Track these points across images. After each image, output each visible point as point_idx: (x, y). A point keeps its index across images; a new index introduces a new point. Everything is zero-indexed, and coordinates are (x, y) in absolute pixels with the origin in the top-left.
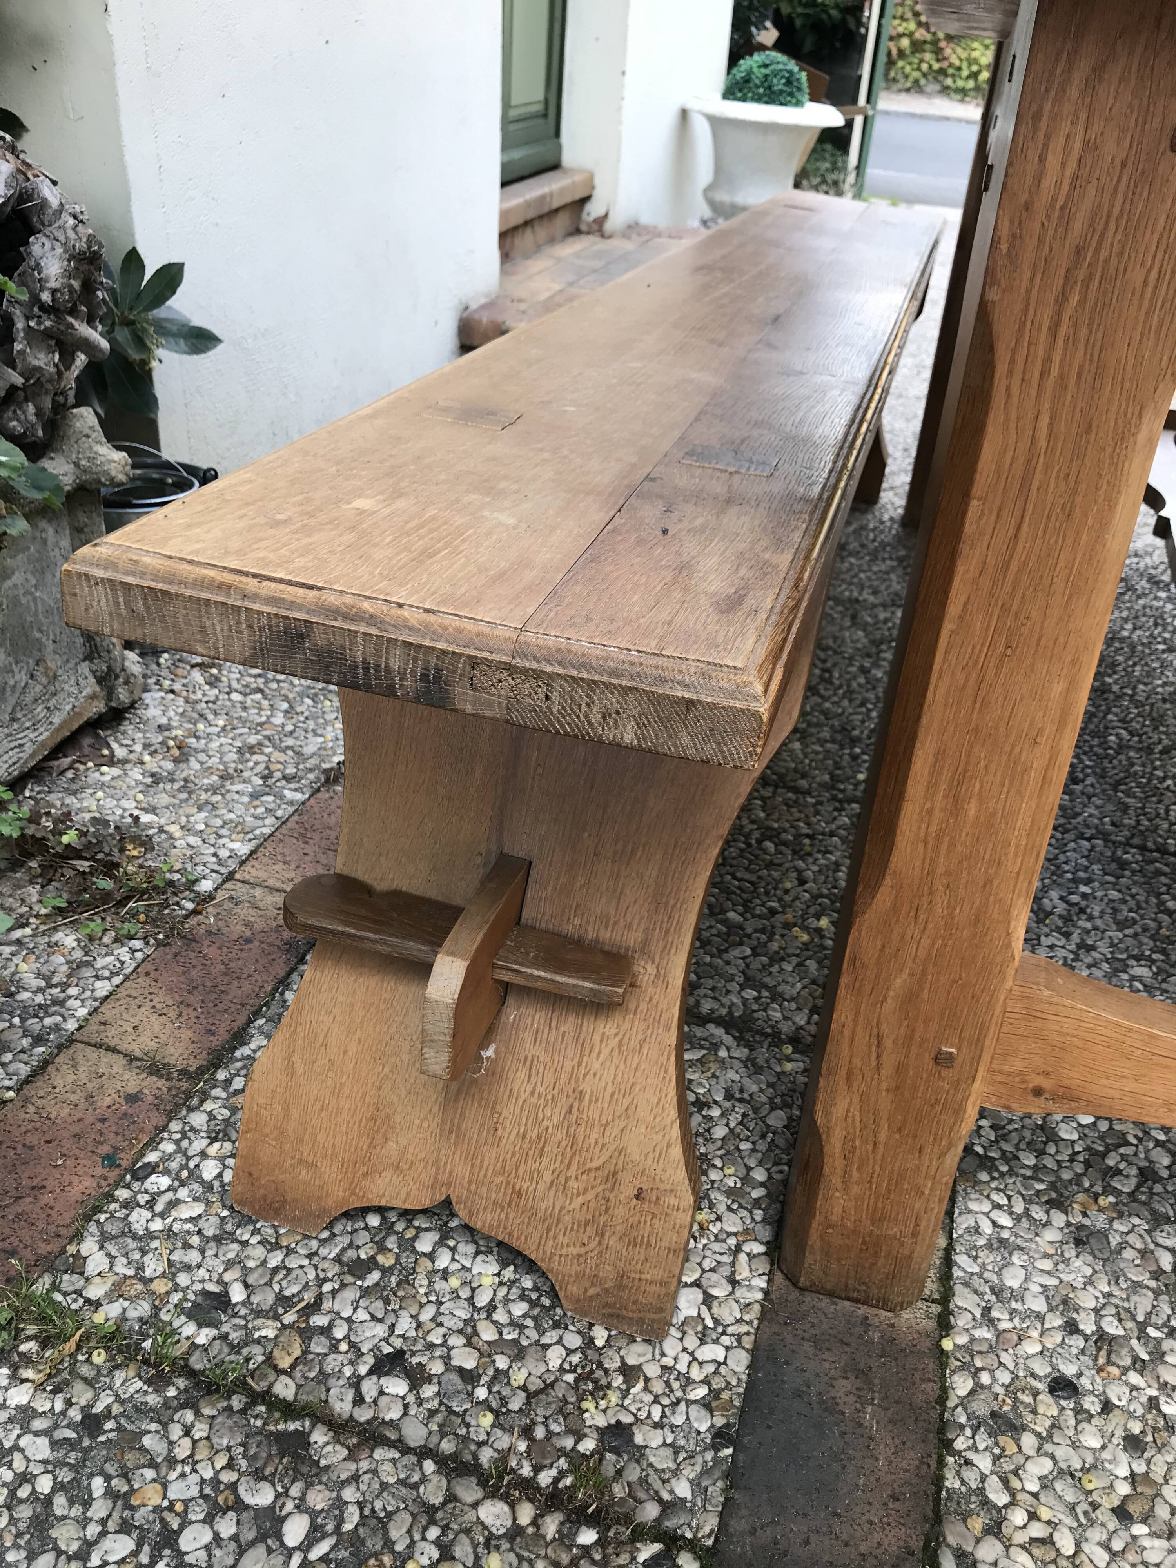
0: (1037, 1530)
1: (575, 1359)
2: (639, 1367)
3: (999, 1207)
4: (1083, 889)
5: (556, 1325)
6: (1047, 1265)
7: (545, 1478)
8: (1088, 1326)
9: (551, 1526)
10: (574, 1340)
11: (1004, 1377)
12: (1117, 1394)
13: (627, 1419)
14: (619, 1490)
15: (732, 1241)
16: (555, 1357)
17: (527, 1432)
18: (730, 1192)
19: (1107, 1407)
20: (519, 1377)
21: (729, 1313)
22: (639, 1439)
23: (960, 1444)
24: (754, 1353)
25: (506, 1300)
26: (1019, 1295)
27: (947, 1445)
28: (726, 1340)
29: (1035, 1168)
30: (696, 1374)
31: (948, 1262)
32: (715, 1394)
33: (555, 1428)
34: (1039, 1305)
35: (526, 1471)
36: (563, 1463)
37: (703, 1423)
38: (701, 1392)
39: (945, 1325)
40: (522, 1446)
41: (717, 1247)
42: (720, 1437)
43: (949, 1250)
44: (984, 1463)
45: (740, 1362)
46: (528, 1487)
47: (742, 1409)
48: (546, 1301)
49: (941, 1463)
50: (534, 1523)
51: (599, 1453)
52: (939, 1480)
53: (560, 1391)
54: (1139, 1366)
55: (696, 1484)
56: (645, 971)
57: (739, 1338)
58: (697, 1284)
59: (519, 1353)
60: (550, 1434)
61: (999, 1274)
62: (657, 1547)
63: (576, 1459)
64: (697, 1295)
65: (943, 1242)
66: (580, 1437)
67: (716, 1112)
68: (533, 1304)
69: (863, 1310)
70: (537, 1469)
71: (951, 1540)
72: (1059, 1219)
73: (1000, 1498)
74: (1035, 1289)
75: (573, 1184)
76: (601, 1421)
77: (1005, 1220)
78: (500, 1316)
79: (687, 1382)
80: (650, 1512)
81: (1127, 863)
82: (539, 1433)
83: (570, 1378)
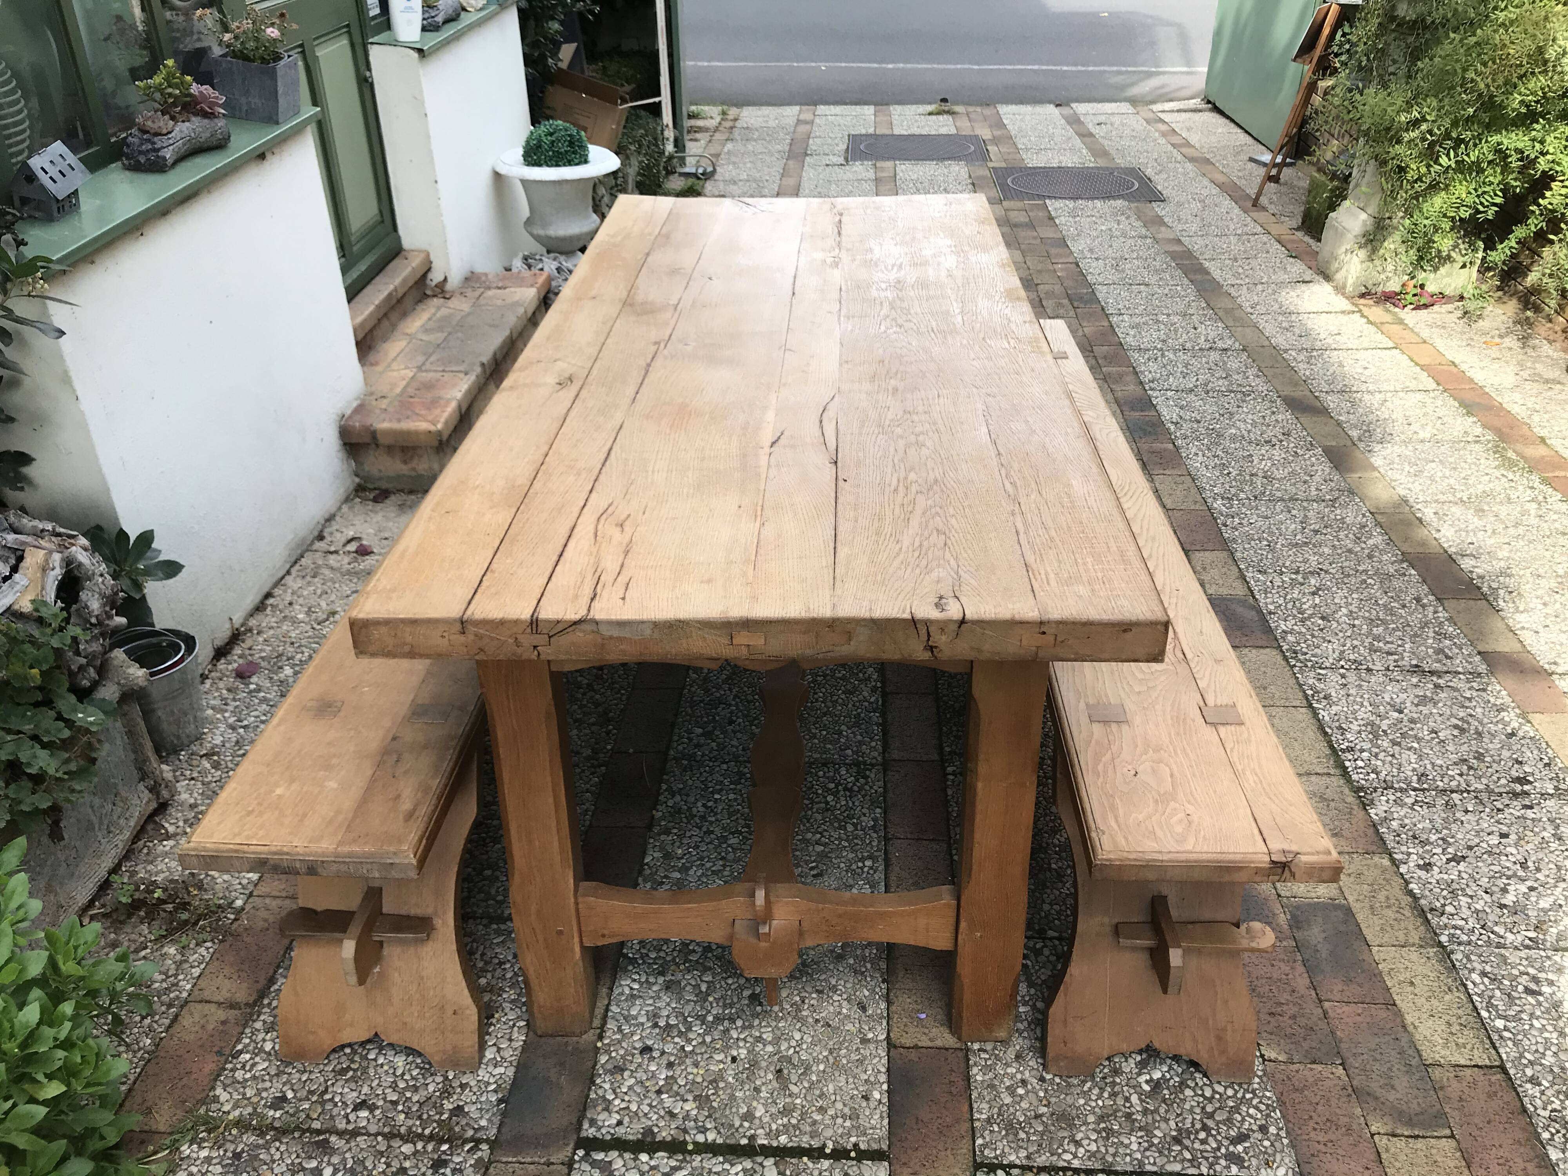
0: (623, 1105)
1: (440, 1086)
2: (467, 1083)
3: (635, 980)
4: (717, 796)
5: (432, 1075)
6: (651, 1002)
7: (427, 1132)
8: (662, 1023)
9: (430, 1147)
10: (439, 1079)
11: (622, 1052)
12: (669, 1048)
13: (461, 1103)
14: (457, 1129)
15: (511, 1023)
16: (431, 1088)
17: (420, 1117)
18: (512, 1002)
19: (663, 1053)
20: (415, 1098)
21: (507, 1054)
22: (466, 1110)
23: (598, 1081)
24: (517, 1067)
25: (409, 1070)
26: (635, 1018)
27: (593, 1083)
28: (505, 1064)
29: (655, 958)
30: (492, 1080)
31: (607, 1010)
32: (499, 1086)
33: (431, 1113)
34: (643, 1019)
35: (420, 1131)
36: (435, 1125)
37: (494, 1098)
38: (493, 1087)
39: (601, 1037)
40: (418, 1123)
41: (505, 1027)
42: (500, 1101)
43: (609, 1004)
44: (607, 1086)
45: (511, 1072)
46: (420, 1136)
47: (510, 1089)
48: (427, 1066)
49: (590, 1089)
50: (424, 1147)
51: (450, 1118)
52: (588, 1096)
53: (433, 1100)
54: (680, 1034)
55: (489, 1120)
56: (438, 922)
57: (511, 1062)
58: (494, 1045)
59: (416, 1089)
60: (429, 1116)
61: (628, 1011)
62: (472, 1144)
63: (440, 1123)
64: (495, 1049)
65: (606, 1002)
66: (442, 1114)
67: (508, 966)
68: (421, 1069)
69: (566, 1039)
70: (423, 1129)
71: (589, 1116)
72: (661, 980)
73: (610, 1097)
74: (643, 1012)
75: (427, 1015)
76: (451, 1107)
77: (636, 986)
78: (407, 1077)
79: (489, 1083)
80: (470, 1133)
81: (744, 774)
82: (425, 1116)
83: (438, 1094)
